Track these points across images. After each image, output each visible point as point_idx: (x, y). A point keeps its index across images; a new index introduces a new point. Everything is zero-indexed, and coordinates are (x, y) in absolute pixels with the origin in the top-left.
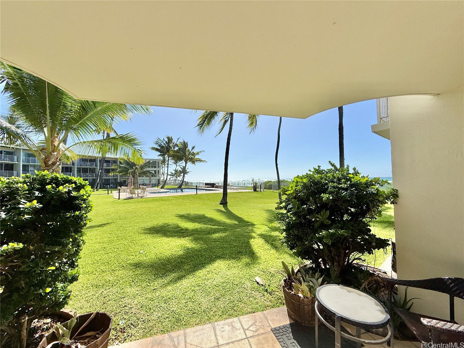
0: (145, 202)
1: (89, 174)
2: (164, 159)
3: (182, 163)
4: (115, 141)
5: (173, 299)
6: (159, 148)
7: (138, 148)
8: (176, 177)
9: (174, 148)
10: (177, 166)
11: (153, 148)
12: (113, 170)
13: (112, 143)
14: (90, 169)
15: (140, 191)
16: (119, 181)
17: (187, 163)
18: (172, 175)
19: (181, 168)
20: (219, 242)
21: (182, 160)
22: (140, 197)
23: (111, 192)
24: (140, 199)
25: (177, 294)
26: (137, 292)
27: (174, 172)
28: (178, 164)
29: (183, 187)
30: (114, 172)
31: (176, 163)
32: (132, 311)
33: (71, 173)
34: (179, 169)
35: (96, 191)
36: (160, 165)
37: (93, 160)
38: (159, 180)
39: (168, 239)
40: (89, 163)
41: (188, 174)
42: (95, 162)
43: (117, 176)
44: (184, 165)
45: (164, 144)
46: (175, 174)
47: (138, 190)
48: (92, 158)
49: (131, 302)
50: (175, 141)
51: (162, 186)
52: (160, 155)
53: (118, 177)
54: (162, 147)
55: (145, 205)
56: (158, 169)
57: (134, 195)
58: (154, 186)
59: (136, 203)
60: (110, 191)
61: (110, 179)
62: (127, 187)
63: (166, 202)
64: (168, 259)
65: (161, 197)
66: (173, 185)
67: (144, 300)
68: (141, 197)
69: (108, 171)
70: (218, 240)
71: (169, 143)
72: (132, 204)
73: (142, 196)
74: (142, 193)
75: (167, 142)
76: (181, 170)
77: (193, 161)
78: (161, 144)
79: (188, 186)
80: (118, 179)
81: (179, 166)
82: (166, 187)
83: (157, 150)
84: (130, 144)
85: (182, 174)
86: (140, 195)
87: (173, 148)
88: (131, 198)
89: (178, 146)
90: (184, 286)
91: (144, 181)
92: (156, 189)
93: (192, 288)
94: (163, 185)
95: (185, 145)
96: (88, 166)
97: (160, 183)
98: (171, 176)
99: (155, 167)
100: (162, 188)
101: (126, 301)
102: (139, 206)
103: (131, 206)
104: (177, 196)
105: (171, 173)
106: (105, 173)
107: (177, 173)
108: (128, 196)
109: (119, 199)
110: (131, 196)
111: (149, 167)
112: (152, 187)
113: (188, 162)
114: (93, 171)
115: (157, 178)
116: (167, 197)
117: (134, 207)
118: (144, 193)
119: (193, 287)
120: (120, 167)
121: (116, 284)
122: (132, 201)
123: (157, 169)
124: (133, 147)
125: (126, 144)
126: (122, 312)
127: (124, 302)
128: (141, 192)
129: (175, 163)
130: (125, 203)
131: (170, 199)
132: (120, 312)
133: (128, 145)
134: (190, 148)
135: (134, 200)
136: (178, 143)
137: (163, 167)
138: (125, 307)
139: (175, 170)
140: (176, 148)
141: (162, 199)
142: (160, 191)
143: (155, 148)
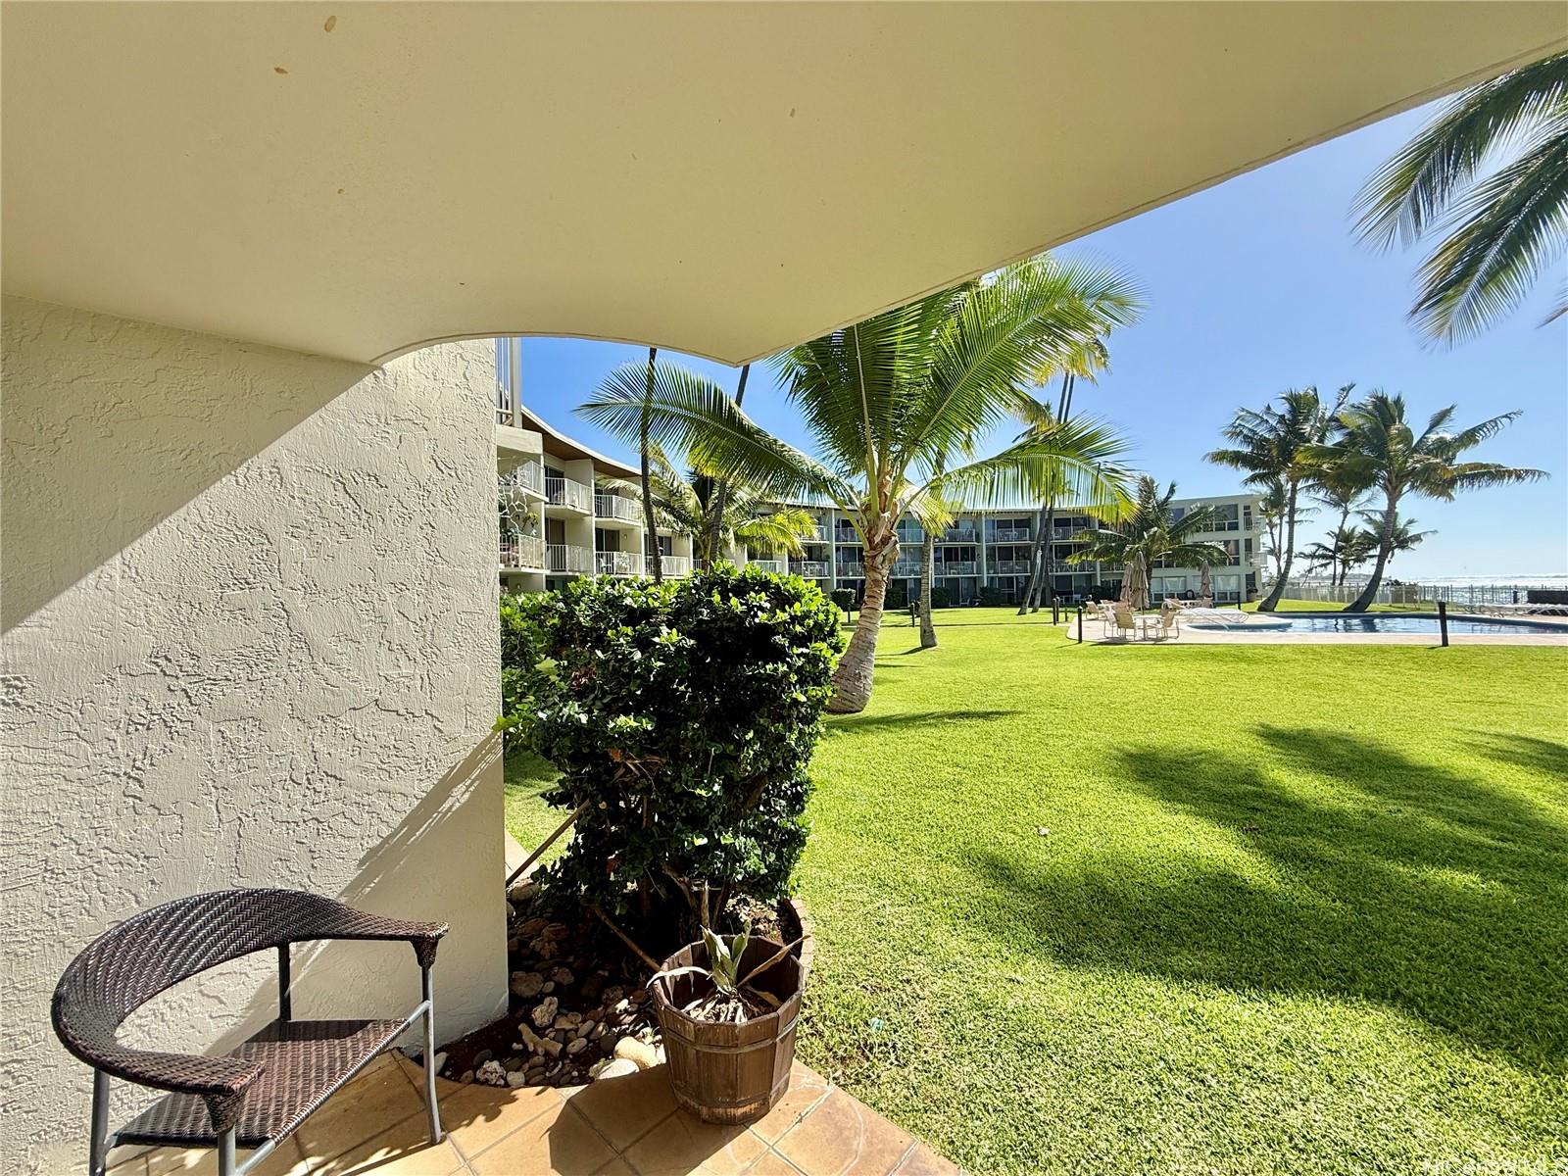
0: (1165, 658)
1: (1016, 564)
2: (1278, 490)
3: (1374, 499)
4: (1033, 456)
5: (1055, 1058)
6: (1246, 449)
7: (1109, 466)
8: (1345, 563)
9: (1321, 440)
10: (1346, 513)
11: (1220, 457)
12: (1080, 547)
13: (1022, 463)
14: (1018, 548)
15: (1152, 618)
16: (1099, 584)
17: (1400, 495)
18: (1323, 557)
19: (1370, 521)
20: (1458, 921)
21: (1366, 486)
22: (1153, 640)
23: (1066, 618)
24: (1149, 647)
25: (1079, 1050)
26: (958, 958)
27: (1330, 543)
28: (1351, 507)
29: (1375, 607)
30: (1082, 554)
31: (1341, 501)
32: (914, 1009)
33: (975, 563)
34: (1358, 525)
35: (1033, 612)
36: (1256, 516)
37: (1023, 522)
38: (1251, 579)
39: (1167, 818)
40: (1014, 532)
41: (1415, 545)
42: (1029, 528)
43: (1092, 565)
44: (1382, 502)
45: (1272, 429)
46: (1338, 549)
47: (1145, 616)
48: (1023, 517)
49: (927, 980)
50: (1327, 407)
51: (1264, 599)
52: (1253, 479)
53: (1095, 570)
54: (1260, 444)
55: (1161, 669)
56: (1248, 535)
57: (1130, 632)
58: (1223, 600)
59: (1130, 659)
60: (1064, 614)
61: (1071, 576)
62: (1115, 604)
63: (1254, 667)
64: (1125, 896)
65: (1239, 646)
66: (1324, 598)
67: (961, 997)
68: (1157, 641)
69: (1065, 551)
70: (1458, 909)
71: (1295, 421)
72: (1116, 662)
73: (1160, 635)
74: (1160, 626)
75: (1287, 416)
76: (1373, 532)
77: (1438, 482)
78: (1255, 433)
79: (1412, 606)
80: (1095, 575)
81: (1359, 512)
82: (1283, 605)
83: (1236, 458)
84: (1082, 455)
85: (1376, 551)
86: (1151, 633)
87: (1316, 438)
88: (1121, 641)
89: (1341, 427)
90: (1122, 1035)
91: (1185, 581)
92: (1229, 613)
93: (1157, 1069)
94: (1269, 599)
95: (1386, 411)
96: (1012, 539)
97: (1257, 591)
98: (1316, 562)
99: (1234, 527)
100: (1262, 609)
101: (919, 967)
102: (1137, 672)
103: (1114, 668)
104: (1322, 646)
105: (1314, 548)
106: (1056, 558)
107: (1348, 547)
108: (1109, 634)
109: (1080, 641)
110: (1116, 633)
111: (1207, 529)
112: (1215, 606)
113: (1406, 489)
114: (1026, 555)
115: (1243, 570)
116: (1265, 647)
117: (1117, 673)
118: (1168, 624)
119: (1162, 1063)
120: (1099, 537)
121: (922, 899)
122: (1121, 650)
123: (1241, 535)
124: (1089, 464)
125: (1068, 459)
126: (893, 993)
127: (912, 967)
128: (1158, 622)
129: (1337, 504)
130: (1096, 657)
131: (1280, 657)
132: (889, 991)
133: (1074, 461)
134: (1416, 422)
135: (1127, 649)
136: (1341, 413)
137: (1272, 526)
138: (905, 984)
139: (1337, 531)
140: (1334, 438)
141: (1239, 655)
142: (1247, 623)
143: (1226, 452)
